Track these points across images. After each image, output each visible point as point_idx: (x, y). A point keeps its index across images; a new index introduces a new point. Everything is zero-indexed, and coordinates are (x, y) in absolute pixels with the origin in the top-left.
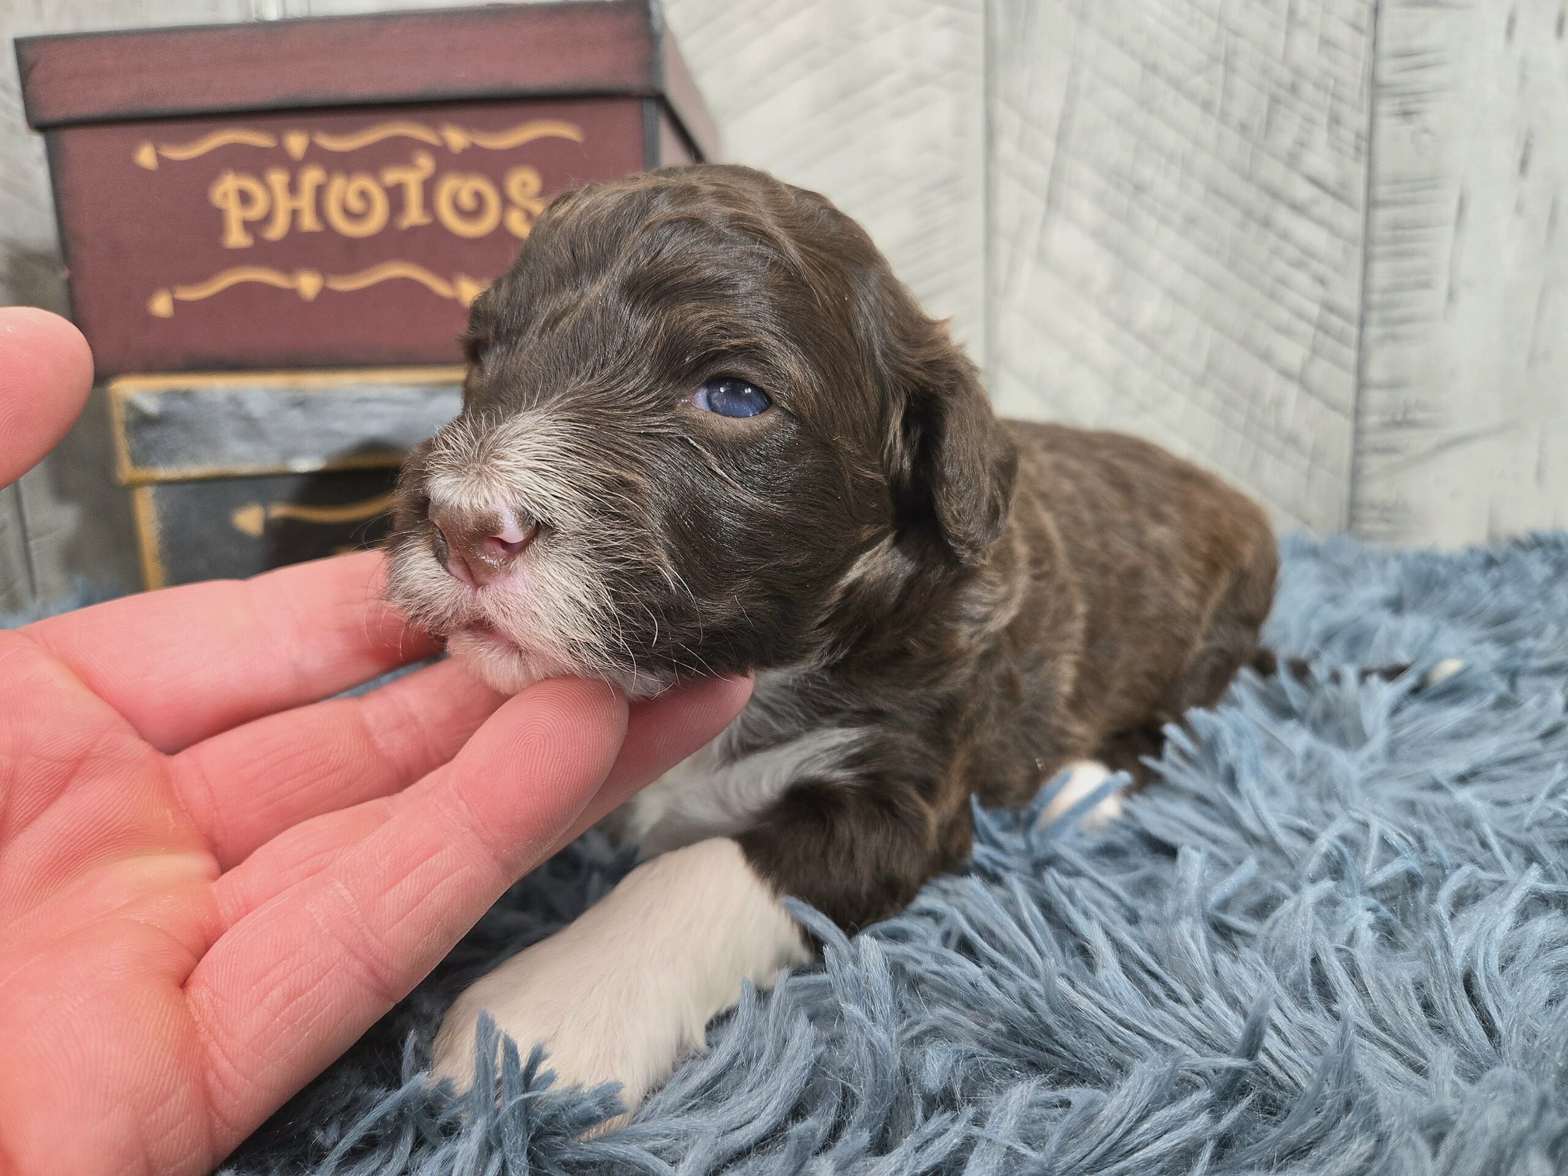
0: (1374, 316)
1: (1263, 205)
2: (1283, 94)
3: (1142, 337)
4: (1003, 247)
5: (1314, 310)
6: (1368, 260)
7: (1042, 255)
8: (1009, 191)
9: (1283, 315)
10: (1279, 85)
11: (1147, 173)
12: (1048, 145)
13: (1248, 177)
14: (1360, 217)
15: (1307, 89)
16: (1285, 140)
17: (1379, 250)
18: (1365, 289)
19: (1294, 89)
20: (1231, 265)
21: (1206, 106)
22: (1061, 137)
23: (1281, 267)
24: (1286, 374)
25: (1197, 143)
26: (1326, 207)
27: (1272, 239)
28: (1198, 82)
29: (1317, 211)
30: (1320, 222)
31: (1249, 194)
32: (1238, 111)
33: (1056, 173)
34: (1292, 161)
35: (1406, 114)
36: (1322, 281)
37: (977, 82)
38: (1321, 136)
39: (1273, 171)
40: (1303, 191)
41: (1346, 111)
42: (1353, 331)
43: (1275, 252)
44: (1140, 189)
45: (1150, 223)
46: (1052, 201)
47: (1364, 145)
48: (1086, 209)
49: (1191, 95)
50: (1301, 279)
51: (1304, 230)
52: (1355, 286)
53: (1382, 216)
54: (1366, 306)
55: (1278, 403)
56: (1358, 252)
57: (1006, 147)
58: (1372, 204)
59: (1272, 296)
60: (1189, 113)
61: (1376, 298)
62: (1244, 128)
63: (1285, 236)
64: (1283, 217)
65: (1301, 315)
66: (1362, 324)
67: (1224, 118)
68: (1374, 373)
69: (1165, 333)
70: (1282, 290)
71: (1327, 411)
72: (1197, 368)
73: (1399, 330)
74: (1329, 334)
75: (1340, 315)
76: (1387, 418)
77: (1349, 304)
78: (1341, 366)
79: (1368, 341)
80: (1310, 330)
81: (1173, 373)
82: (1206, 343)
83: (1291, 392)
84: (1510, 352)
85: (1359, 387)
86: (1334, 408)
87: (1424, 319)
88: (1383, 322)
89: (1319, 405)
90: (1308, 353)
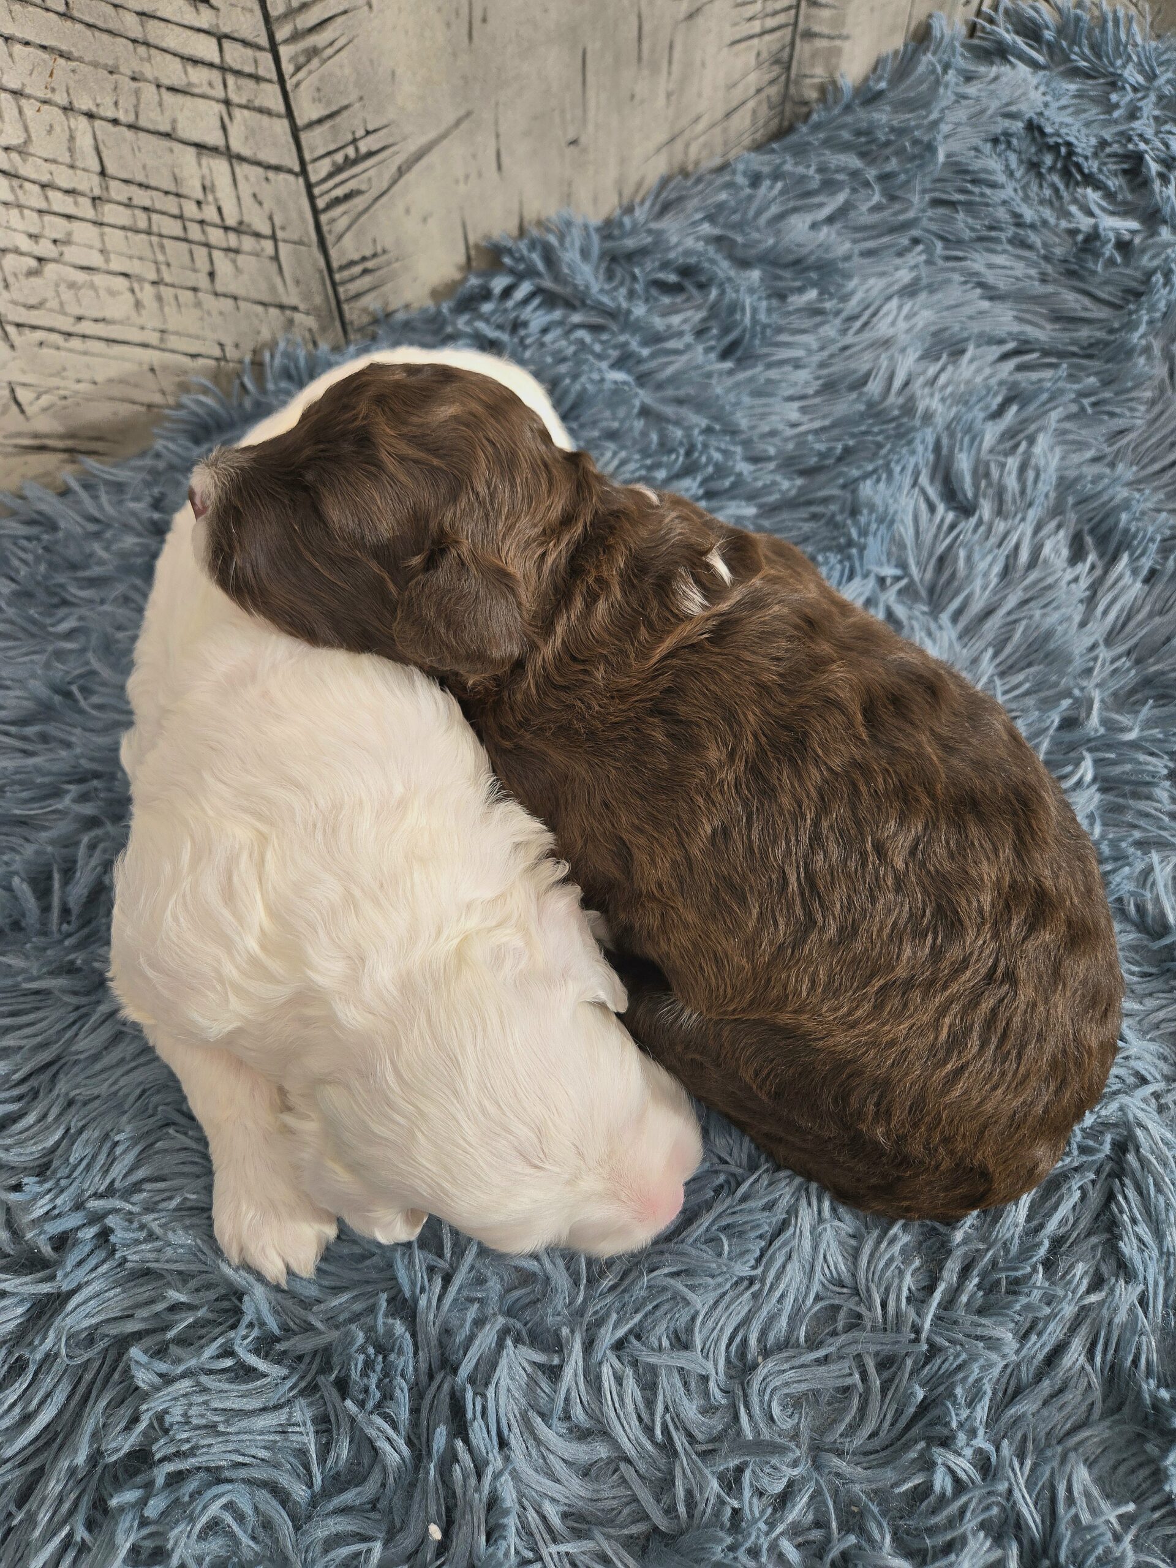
0: (283, 32)
24: (205, 150)
59: (141, 42)
66: (274, 47)
68: (307, 110)
69: (22, 151)
70: (155, 32)
71: (271, 174)
72: (90, 183)
73: (319, 39)
74: (238, 73)
75: (245, 43)
76: (339, 158)
77: (250, 26)
78: (268, 112)
79: (288, 68)
80: (216, 76)
81: (59, 202)
82: (85, 142)
83: (220, 167)
84: (448, 25)
85: (295, 132)
86: (277, 168)
87: (345, 12)
88: (295, 37)
89: (260, 171)
90: (222, 107)
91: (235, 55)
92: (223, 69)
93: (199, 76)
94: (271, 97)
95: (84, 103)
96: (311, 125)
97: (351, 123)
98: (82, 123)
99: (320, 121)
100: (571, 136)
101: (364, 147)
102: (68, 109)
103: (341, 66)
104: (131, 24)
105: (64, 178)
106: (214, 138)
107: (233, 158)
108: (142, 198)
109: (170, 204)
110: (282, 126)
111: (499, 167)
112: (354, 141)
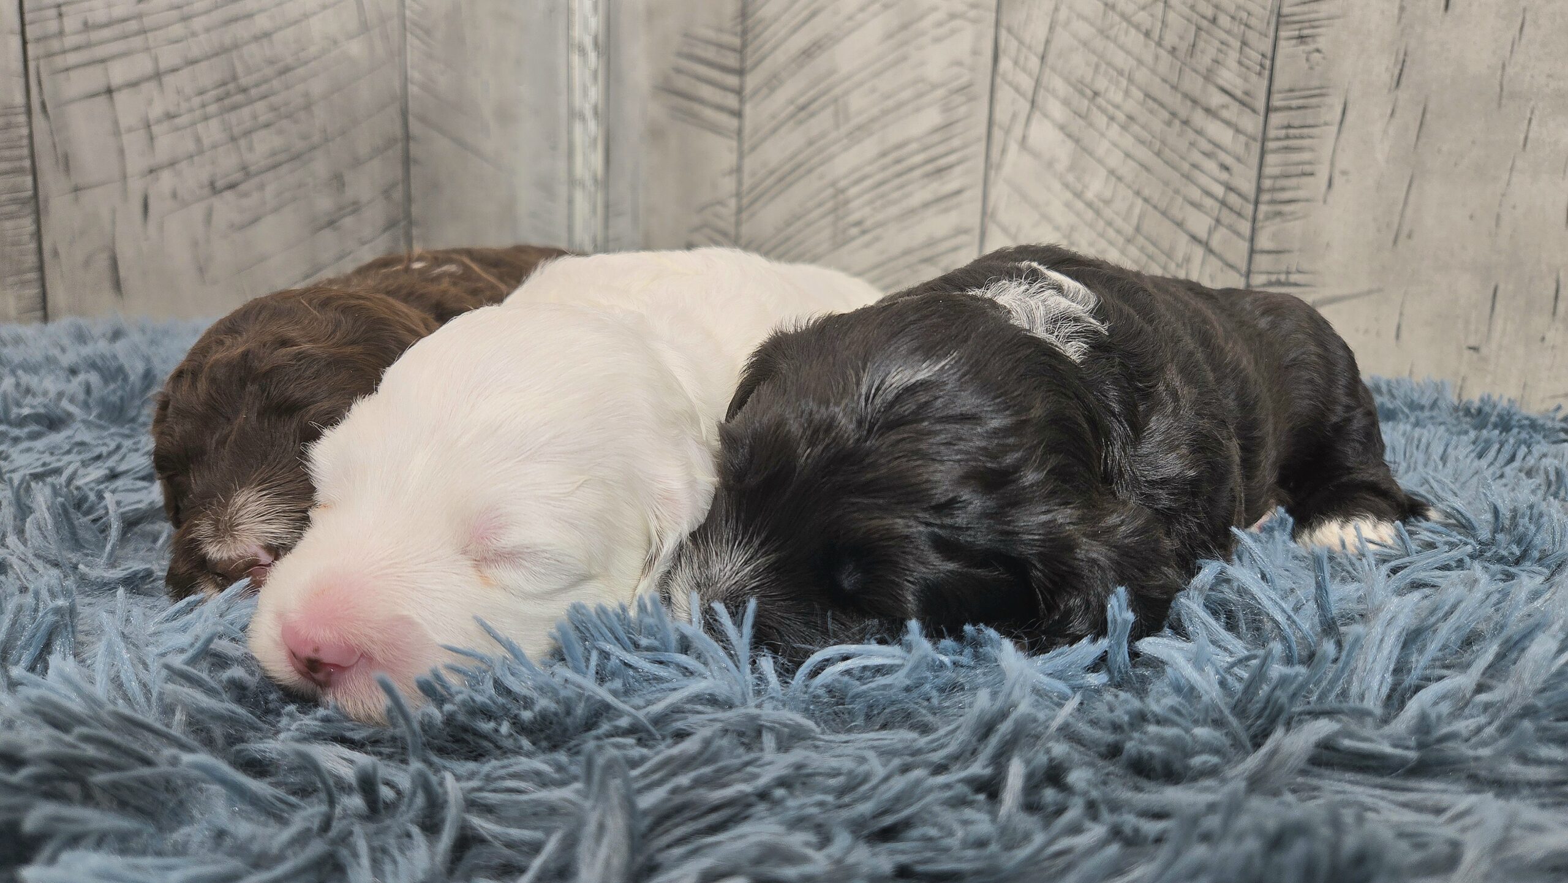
0: (1265, 197)
1: (1184, 109)
2: (1205, 24)
3: (1089, 205)
4: (998, 134)
5: (1219, 191)
6: (1263, 153)
7: (1023, 141)
8: (1005, 94)
9: (1196, 194)
10: (1204, 17)
11: (1101, 84)
12: (1034, 62)
13: (1175, 88)
14: (1261, 118)
15: (1224, 20)
16: (1204, 61)
17: (1271, 145)
18: (1260, 176)
19: (1214, 21)
20: (1158, 154)
21: (1147, 34)
22: (1043, 58)
23: (1196, 156)
24: (1194, 238)
25: (1140, 62)
26: (1232, 112)
27: (1191, 135)
28: (1142, 17)
29: (1225, 114)
30: (1228, 123)
31: (1174, 101)
32: (1170, 39)
33: (1038, 83)
34: (1208, 77)
35: (1301, 38)
36: (1226, 168)
37: (991, 17)
38: (1233, 56)
39: (1193, 84)
40: (1217, 99)
41: (1252, 36)
42: (1249, 209)
43: (1192, 144)
44: (1096, 94)
45: (1101, 120)
46: (1033, 103)
47: (1268, 63)
48: (1056, 109)
49: (1137, 27)
50: (1211, 166)
51: (1216, 130)
52: (1254, 173)
53: (1276, 119)
54: (1259, 190)
55: (1188, 260)
56: (1256, 147)
57: (1005, 64)
58: (1268, 109)
59: (1187, 177)
60: (1133, 39)
61: (1267, 183)
62: (1173, 51)
63: (1199, 132)
64: (1199, 118)
65: (1208, 193)
66: (1257, 203)
67: (1159, 44)
68: (1264, 241)
69: (1107, 202)
70: (1196, 174)
71: (1225, 268)
72: (1129, 230)
73: (1287, 208)
74: (1231, 209)
75: (1240, 195)
76: (1274, 278)
77: (1248, 186)
78: (1238, 234)
79: (1261, 216)
80: (1217, 205)
81: (1111, 233)
82: (1137, 211)
83: (1198, 252)
84: (1379, 230)
85: (1252, 252)
86: (1231, 267)
87: (1307, 200)
88: (1273, 202)
89: (1220, 264)
90: (1213, 223)
91: (1233, 199)
92: (1223, 203)
93: (1208, 202)
94: (1245, 227)
95: (1146, 192)
96: (1263, 252)
97: (1291, 261)
98: (1139, 202)
99: (1269, 252)
100: (1472, 342)
101: (1293, 278)
102: (1138, 193)
103: (1295, 227)
104: (1186, 167)
105: (1119, 222)
106: (1203, 234)
107: (1210, 251)
108: (1151, 249)
109: (1163, 259)
110: (1245, 246)
111: (1398, 336)
112: (1288, 273)
